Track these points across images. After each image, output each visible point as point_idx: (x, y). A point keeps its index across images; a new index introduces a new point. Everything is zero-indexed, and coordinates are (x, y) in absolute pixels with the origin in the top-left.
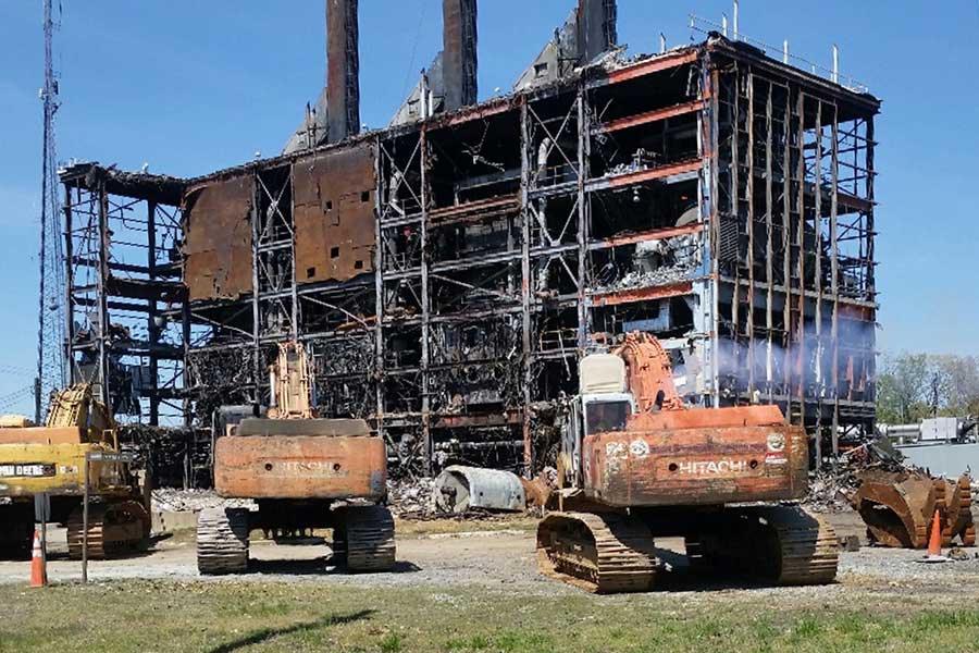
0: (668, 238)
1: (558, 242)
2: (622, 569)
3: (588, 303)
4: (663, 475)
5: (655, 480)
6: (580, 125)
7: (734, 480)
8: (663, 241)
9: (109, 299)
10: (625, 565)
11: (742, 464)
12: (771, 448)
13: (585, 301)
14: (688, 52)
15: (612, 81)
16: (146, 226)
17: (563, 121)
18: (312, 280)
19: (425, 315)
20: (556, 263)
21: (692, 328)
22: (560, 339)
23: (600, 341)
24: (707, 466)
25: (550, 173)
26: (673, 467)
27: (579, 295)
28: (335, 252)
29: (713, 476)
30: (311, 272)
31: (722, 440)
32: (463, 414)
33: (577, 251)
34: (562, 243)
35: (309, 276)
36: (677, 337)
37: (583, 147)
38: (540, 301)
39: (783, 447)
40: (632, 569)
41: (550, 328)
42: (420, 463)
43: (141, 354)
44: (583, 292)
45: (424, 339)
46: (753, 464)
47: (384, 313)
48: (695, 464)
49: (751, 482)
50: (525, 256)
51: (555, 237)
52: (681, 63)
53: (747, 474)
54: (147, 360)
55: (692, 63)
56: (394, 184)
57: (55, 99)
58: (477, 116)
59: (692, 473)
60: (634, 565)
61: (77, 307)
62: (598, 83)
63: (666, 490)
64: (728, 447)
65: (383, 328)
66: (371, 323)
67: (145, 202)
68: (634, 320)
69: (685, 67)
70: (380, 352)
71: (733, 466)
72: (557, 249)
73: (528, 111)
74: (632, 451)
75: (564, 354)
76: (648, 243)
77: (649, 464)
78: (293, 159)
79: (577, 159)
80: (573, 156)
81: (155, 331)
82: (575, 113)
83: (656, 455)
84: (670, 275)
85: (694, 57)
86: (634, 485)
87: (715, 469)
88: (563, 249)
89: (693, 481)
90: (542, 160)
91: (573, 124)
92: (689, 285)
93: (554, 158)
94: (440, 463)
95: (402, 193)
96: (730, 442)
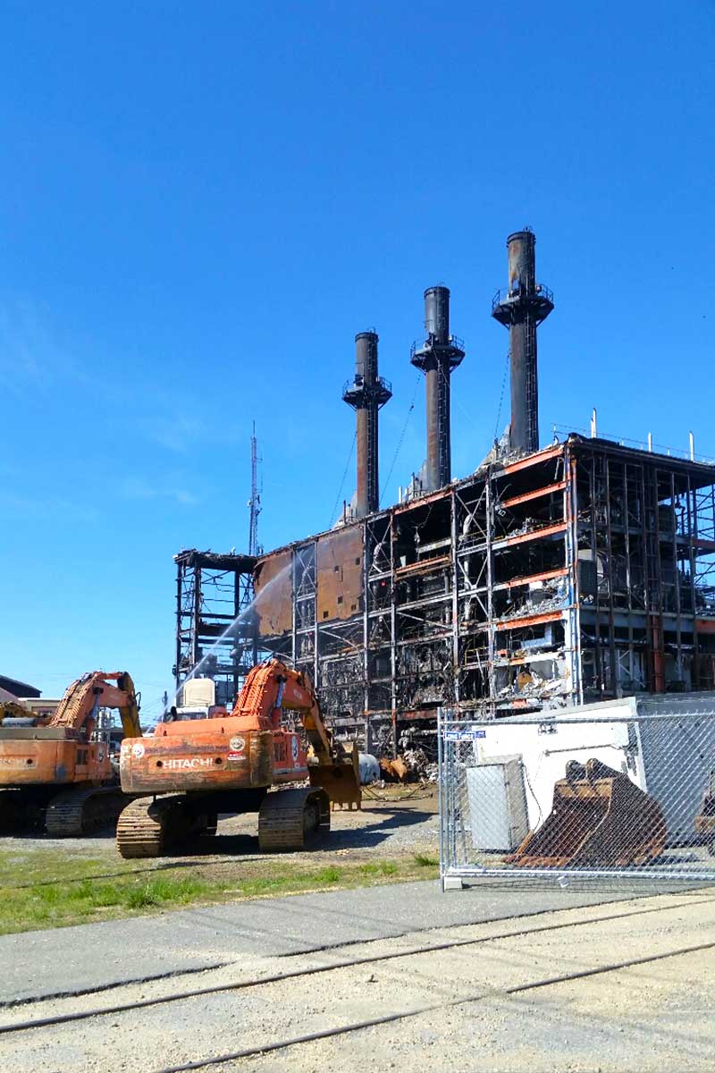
0: (550, 580)
1: (475, 586)
2: (135, 840)
3: (496, 629)
4: (153, 769)
5: (147, 774)
6: (487, 504)
7: (203, 773)
8: (545, 582)
9: (200, 637)
10: (137, 837)
11: (209, 761)
12: (233, 748)
13: (491, 627)
14: (556, 448)
15: (507, 472)
16: (233, 589)
17: (477, 502)
18: (327, 619)
19: (393, 641)
20: (474, 600)
21: (564, 644)
22: (478, 655)
23: (503, 656)
24: (182, 763)
25: (469, 539)
26: (159, 764)
27: (489, 623)
28: (340, 600)
29: (188, 771)
30: (326, 614)
31: (194, 744)
32: (418, 709)
33: (486, 592)
34: (478, 587)
35: (324, 617)
36: (554, 652)
37: (490, 520)
38: (465, 628)
39: (243, 748)
40: (142, 840)
41: (471, 648)
42: (391, 746)
43: (227, 674)
44: (492, 621)
45: (393, 658)
46: (218, 761)
47: (368, 641)
48: (174, 761)
49: (217, 775)
50: (454, 597)
51: (473, 583)
52: (551, 456)
53: (213, 769)
54: (232, 678)
55: (558, 456)
56: (376, 551)
57: (257, 507)
58: (424, 503)
59: (173, 769)
60: (143, 837)
61: (182, 644)
62: (500, 474)
63: (155, 781)
64: (198, 748)
65: (369, 651)
66: (362, 647)
67: (233, 573)
68: (526, 640)
69: (554, 459)
70: (366, 667)
71: (202, 763)
72: (474, 591)
73: (456, 498)
74: (133, 752)
75: (479, 665)
76: (535, 584)
77: (144, 762)
78: (317, 539)
79: (486, 528)
80: (484, 527)
81: (236, 657)
82: (484, 496)
83: (148, 755)
84: (549, 606)
85: (559, 452)
86: (134, 777)
87: (189, 765)
88: (477, 591)
89: (173, 774)
90: (466, 529)
91: (483, 503)
92: (559, 613)
93: (472, 528)
94: (404, 745)
95: (380, 557)
96: (200, 744)
